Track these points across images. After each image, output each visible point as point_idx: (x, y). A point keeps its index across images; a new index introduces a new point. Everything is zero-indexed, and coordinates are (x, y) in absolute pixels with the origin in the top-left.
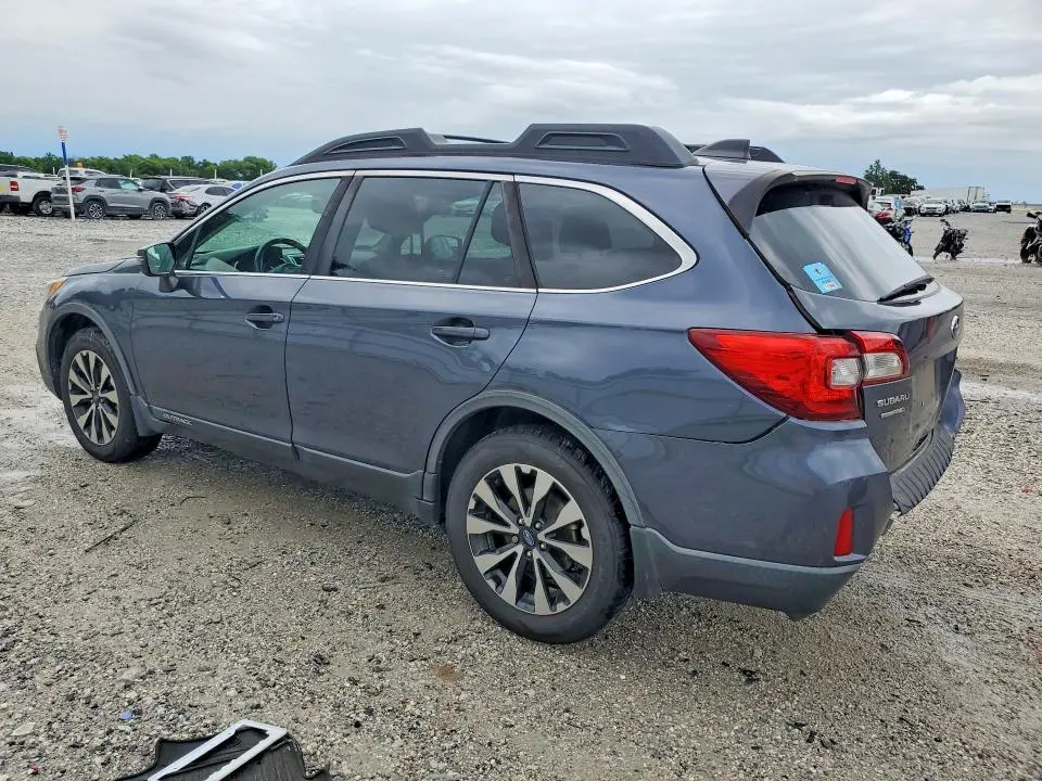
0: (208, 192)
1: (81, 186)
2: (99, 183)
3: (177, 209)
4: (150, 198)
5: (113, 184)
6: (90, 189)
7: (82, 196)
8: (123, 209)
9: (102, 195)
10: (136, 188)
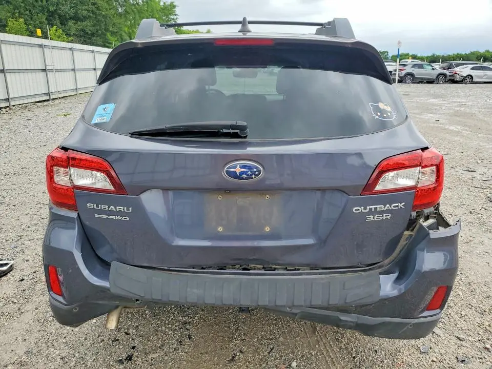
0: (473, 69)
1: (404, 68)
2: (414, 66)
3: (453, 78)
4: (438, 73)
5: (421, 66)
6: (409, 69)
7: (404, 73)
8: (424, 79)
9: (413, 72)
10: (431, 68)
